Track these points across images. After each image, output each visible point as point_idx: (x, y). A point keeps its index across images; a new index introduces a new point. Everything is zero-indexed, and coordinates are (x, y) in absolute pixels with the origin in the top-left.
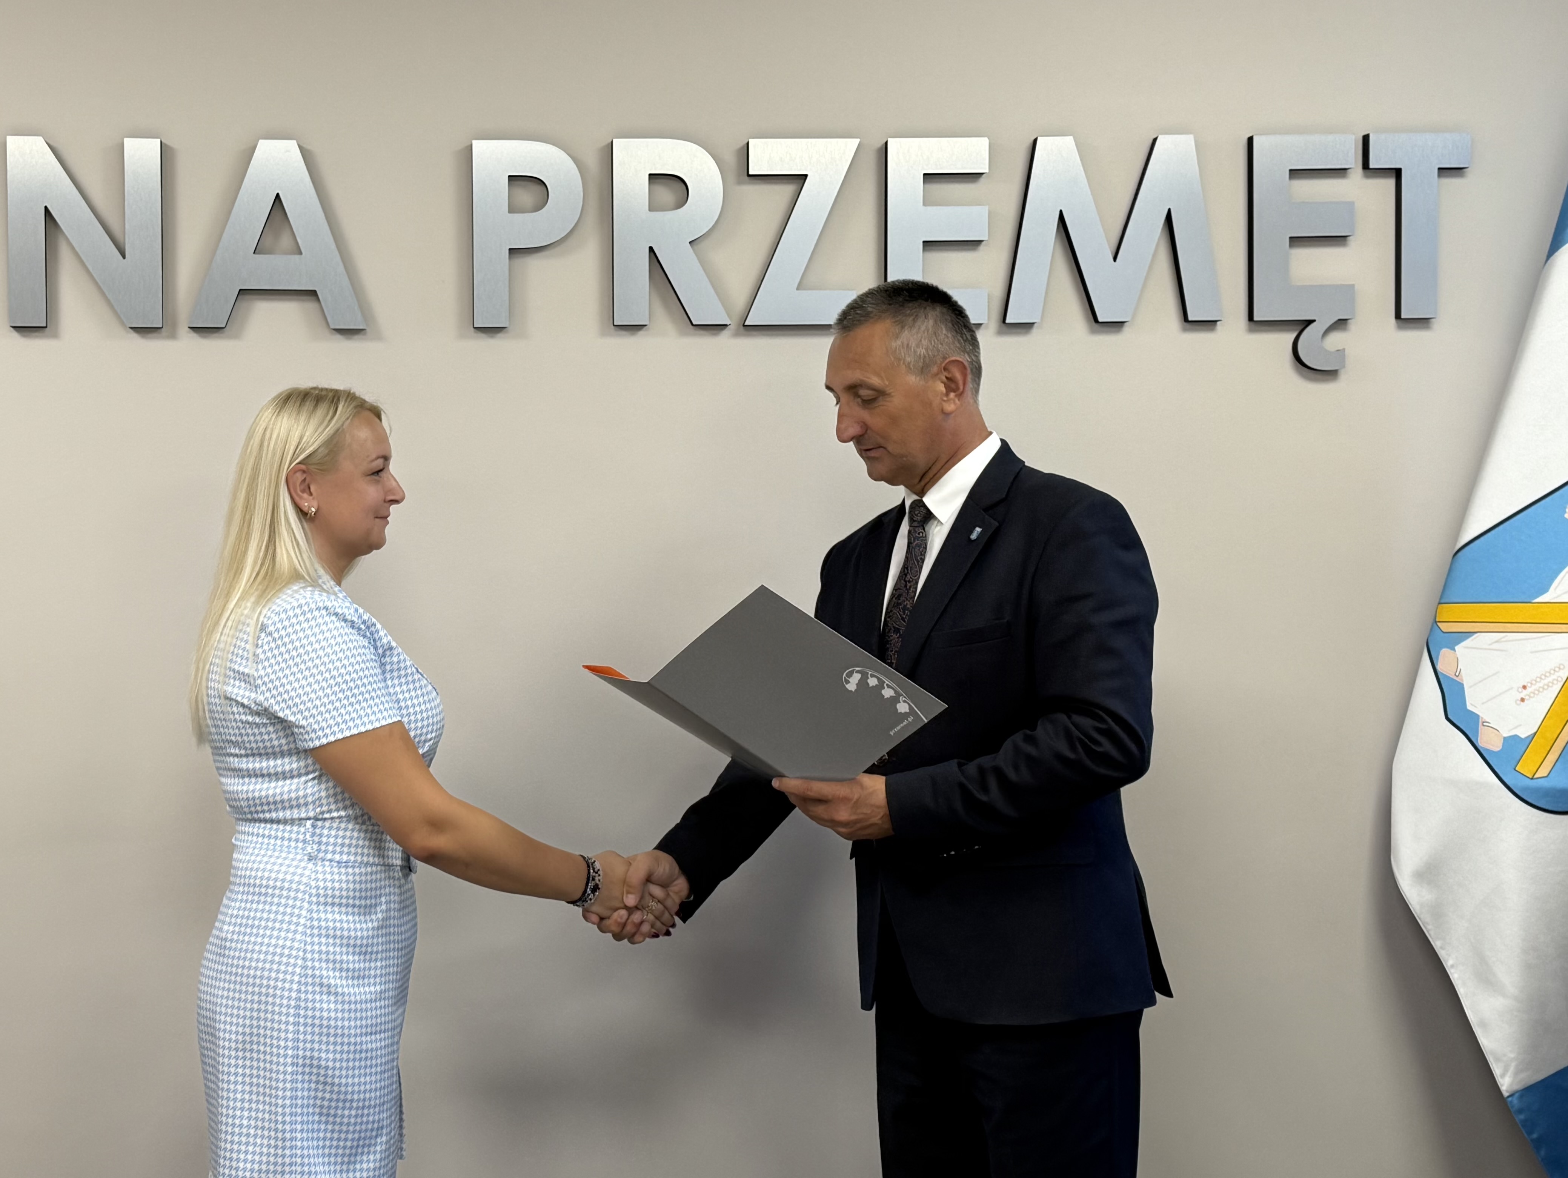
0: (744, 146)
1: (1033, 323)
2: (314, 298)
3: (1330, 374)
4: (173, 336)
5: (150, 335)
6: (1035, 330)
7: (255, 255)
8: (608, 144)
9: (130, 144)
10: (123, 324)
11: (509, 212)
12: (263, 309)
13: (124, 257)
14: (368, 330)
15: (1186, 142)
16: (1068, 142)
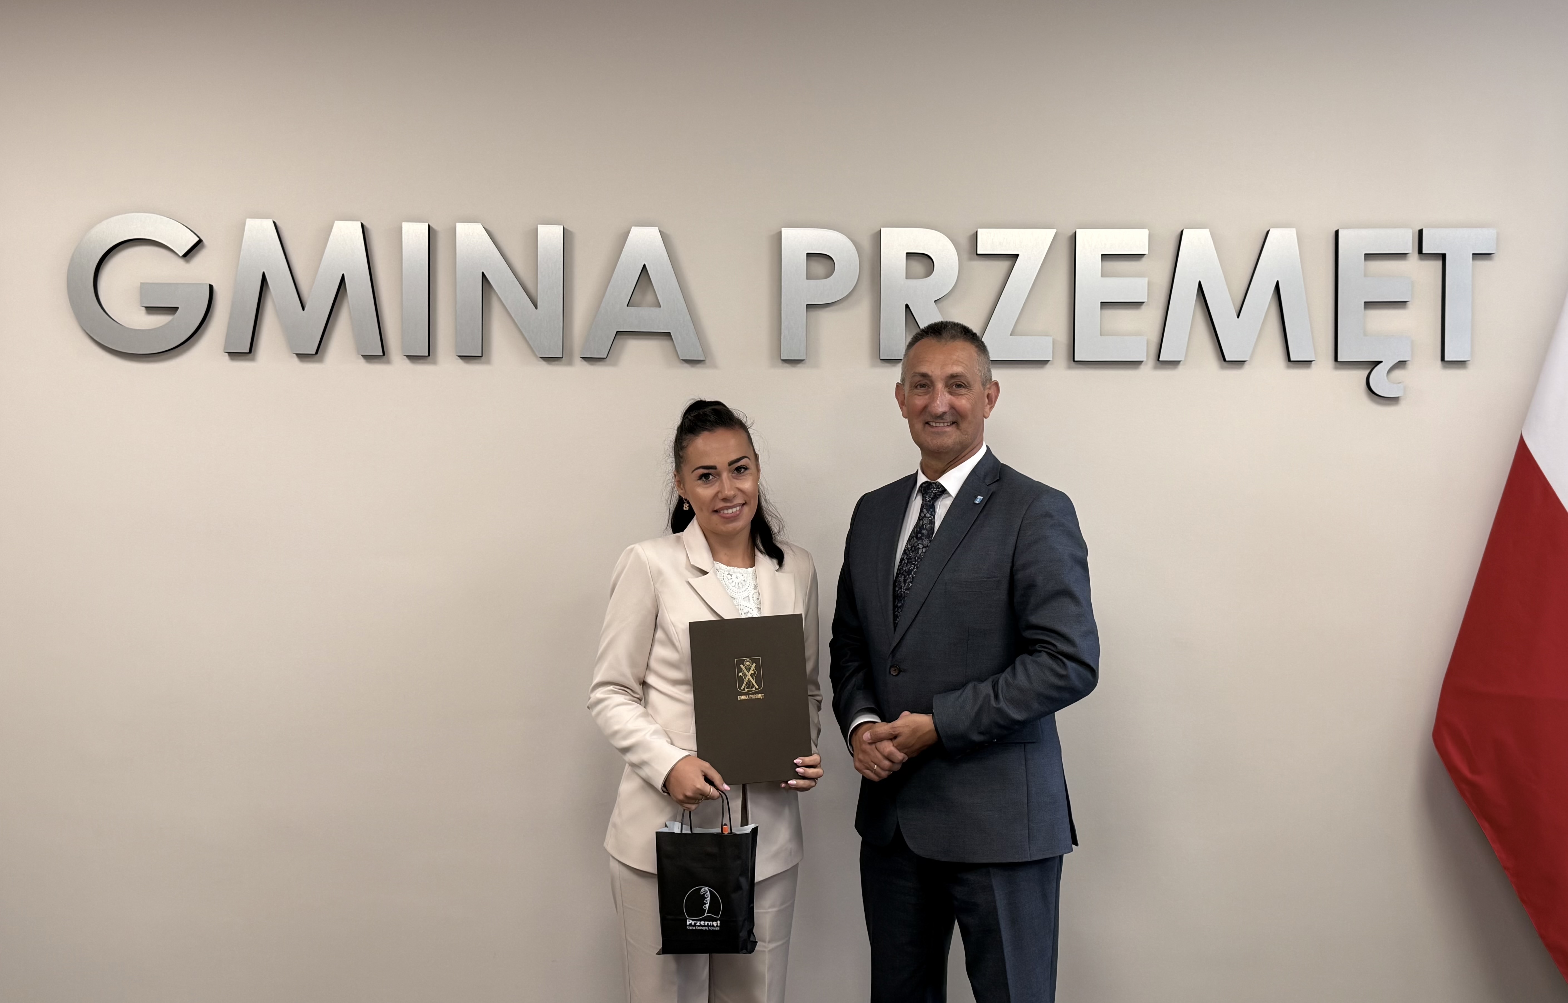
0: (974, 234)
1: (1180, 361)
2: (669, 338)
3: (1394, 400)
4: (570, 363)
5: (554, 363)
6: (1181, 367)
7: (628, 307)
8: (877, 232)
9: (542, 230)
10: (536, 355)
11: (807, 279)
12: (633, 346)
13: (536, 309)
14: (707, 361)
15: (1291, 233)
16: (1206, 232)
